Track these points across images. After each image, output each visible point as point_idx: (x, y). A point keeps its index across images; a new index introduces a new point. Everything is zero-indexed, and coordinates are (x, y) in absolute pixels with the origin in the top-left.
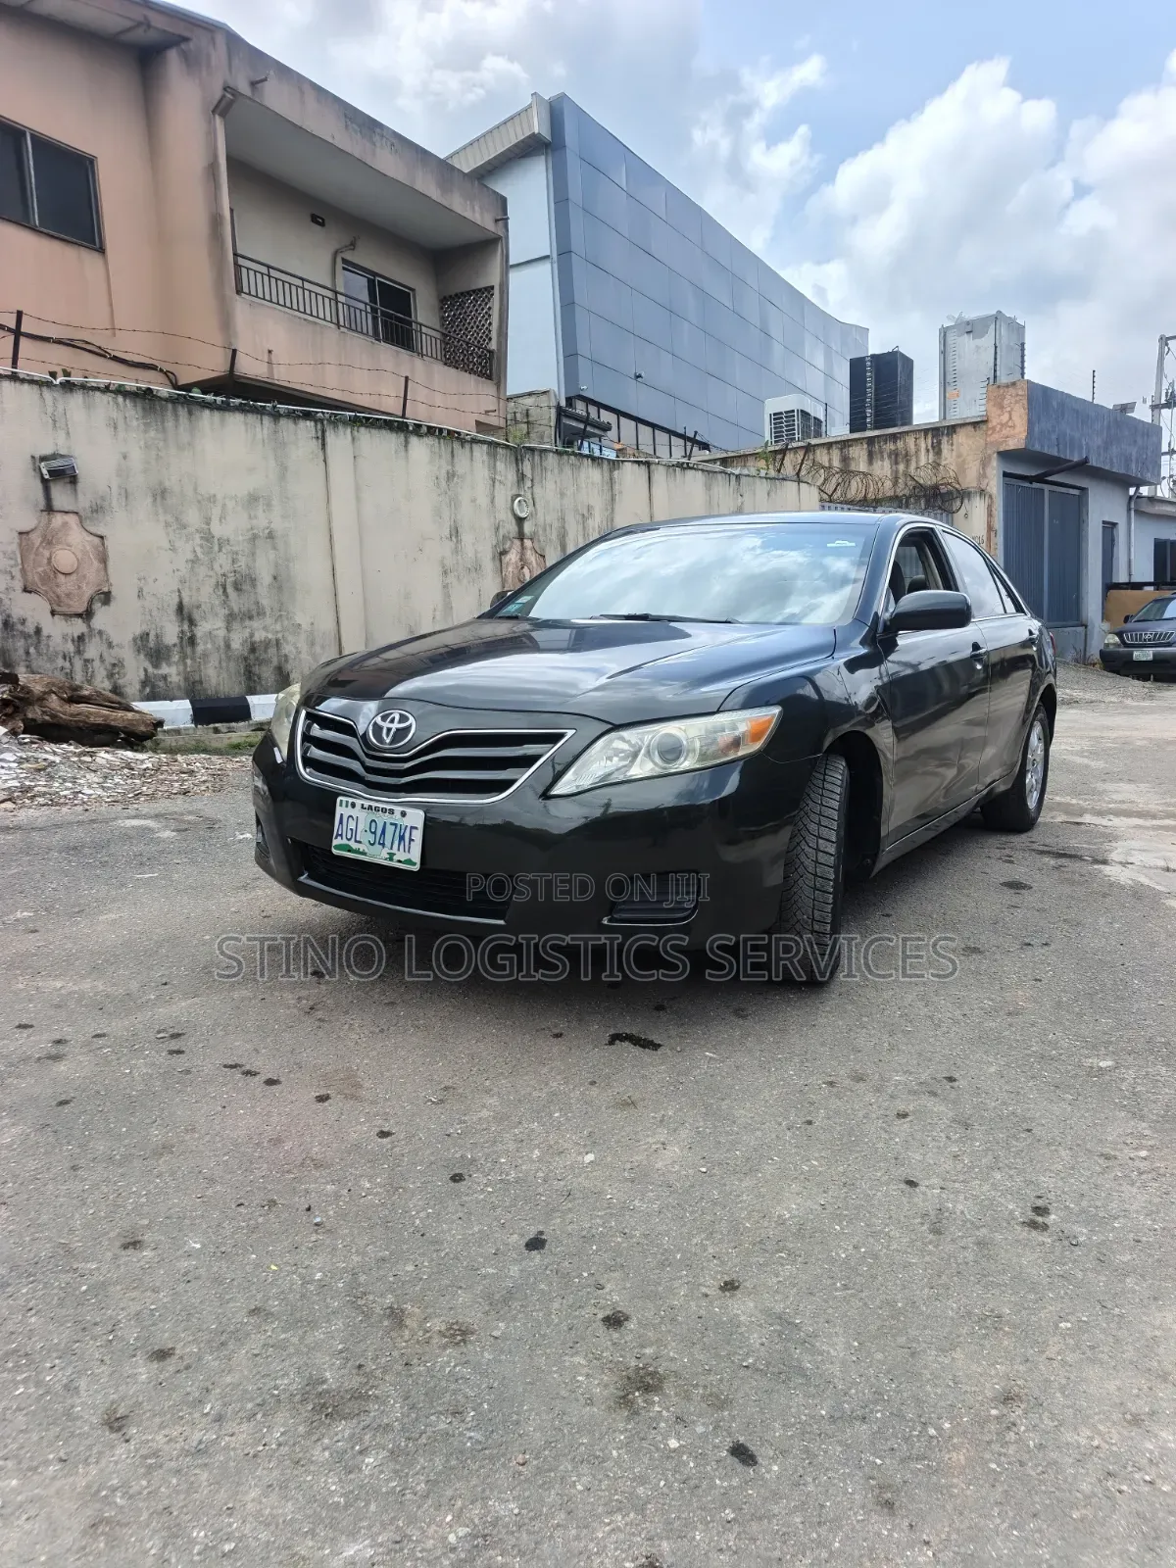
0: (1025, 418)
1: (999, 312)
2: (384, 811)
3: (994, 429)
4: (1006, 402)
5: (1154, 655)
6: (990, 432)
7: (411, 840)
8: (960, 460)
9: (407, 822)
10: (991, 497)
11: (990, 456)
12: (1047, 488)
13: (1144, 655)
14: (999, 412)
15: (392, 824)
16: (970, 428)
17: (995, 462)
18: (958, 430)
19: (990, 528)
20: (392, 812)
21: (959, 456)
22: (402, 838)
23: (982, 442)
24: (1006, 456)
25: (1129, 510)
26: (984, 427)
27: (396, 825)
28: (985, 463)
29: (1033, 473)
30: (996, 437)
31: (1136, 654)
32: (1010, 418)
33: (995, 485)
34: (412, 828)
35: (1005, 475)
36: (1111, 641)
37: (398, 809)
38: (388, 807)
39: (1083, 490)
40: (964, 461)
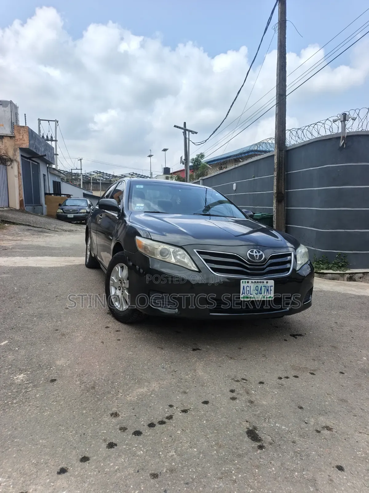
0: (28, 138)
1: (11, 101)
2: (260, 282)
3: (17, 140)
4: (21, 132)
5: (74, 216)
6: (16, 141)
7: (271, 290)
8: (6, 148)
9: (269, 285)
10: (18, 162)
11: (17, 148)
12: (31, 162)
13: (71, 216)
14: (19, 135)
15: (264, 286)
16: (9, 138)
17: (18, 151)
18: (4, 137)
19: (19, 173)
20: (263, 282)
21: (5, 146)
22: (268, 290)
23: (13, 143)
24: (22, 149)
25: (48, 171)
26: (14, 139)
27: (265, 286)
28: (15, 150)
29: (28, 156)
30: (18, 143)
31: (68, 215)
32: (23, 138)
33: (19, 158)
34: (271, 286)
35: (22, 156)
36: (60, 211)
37: (265, 281)
38: (262, 281)
39: (38, 163)
40: (7, 148)
